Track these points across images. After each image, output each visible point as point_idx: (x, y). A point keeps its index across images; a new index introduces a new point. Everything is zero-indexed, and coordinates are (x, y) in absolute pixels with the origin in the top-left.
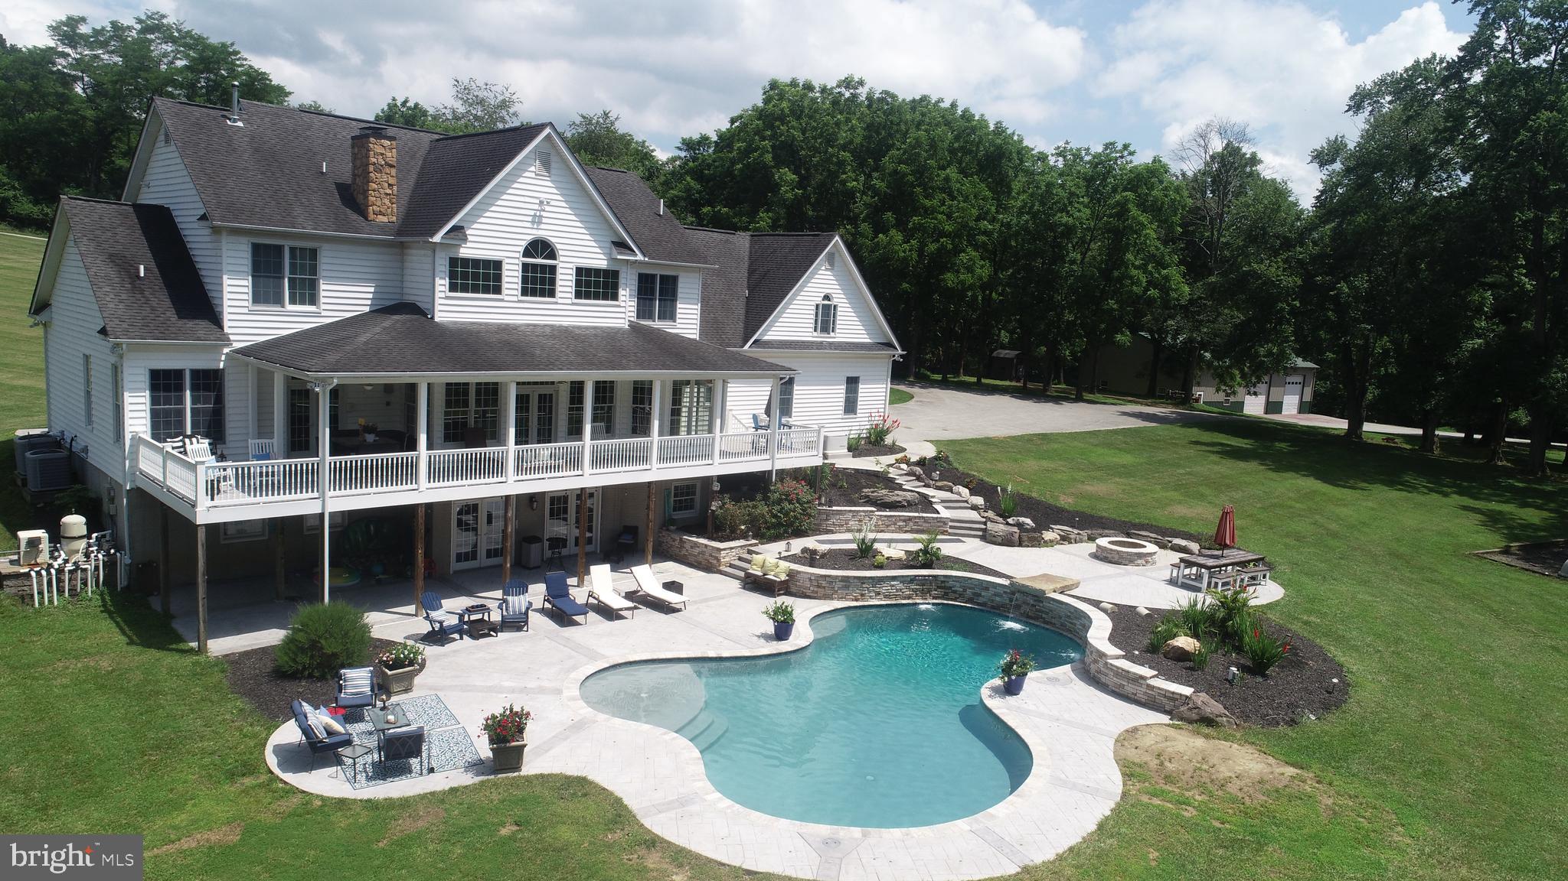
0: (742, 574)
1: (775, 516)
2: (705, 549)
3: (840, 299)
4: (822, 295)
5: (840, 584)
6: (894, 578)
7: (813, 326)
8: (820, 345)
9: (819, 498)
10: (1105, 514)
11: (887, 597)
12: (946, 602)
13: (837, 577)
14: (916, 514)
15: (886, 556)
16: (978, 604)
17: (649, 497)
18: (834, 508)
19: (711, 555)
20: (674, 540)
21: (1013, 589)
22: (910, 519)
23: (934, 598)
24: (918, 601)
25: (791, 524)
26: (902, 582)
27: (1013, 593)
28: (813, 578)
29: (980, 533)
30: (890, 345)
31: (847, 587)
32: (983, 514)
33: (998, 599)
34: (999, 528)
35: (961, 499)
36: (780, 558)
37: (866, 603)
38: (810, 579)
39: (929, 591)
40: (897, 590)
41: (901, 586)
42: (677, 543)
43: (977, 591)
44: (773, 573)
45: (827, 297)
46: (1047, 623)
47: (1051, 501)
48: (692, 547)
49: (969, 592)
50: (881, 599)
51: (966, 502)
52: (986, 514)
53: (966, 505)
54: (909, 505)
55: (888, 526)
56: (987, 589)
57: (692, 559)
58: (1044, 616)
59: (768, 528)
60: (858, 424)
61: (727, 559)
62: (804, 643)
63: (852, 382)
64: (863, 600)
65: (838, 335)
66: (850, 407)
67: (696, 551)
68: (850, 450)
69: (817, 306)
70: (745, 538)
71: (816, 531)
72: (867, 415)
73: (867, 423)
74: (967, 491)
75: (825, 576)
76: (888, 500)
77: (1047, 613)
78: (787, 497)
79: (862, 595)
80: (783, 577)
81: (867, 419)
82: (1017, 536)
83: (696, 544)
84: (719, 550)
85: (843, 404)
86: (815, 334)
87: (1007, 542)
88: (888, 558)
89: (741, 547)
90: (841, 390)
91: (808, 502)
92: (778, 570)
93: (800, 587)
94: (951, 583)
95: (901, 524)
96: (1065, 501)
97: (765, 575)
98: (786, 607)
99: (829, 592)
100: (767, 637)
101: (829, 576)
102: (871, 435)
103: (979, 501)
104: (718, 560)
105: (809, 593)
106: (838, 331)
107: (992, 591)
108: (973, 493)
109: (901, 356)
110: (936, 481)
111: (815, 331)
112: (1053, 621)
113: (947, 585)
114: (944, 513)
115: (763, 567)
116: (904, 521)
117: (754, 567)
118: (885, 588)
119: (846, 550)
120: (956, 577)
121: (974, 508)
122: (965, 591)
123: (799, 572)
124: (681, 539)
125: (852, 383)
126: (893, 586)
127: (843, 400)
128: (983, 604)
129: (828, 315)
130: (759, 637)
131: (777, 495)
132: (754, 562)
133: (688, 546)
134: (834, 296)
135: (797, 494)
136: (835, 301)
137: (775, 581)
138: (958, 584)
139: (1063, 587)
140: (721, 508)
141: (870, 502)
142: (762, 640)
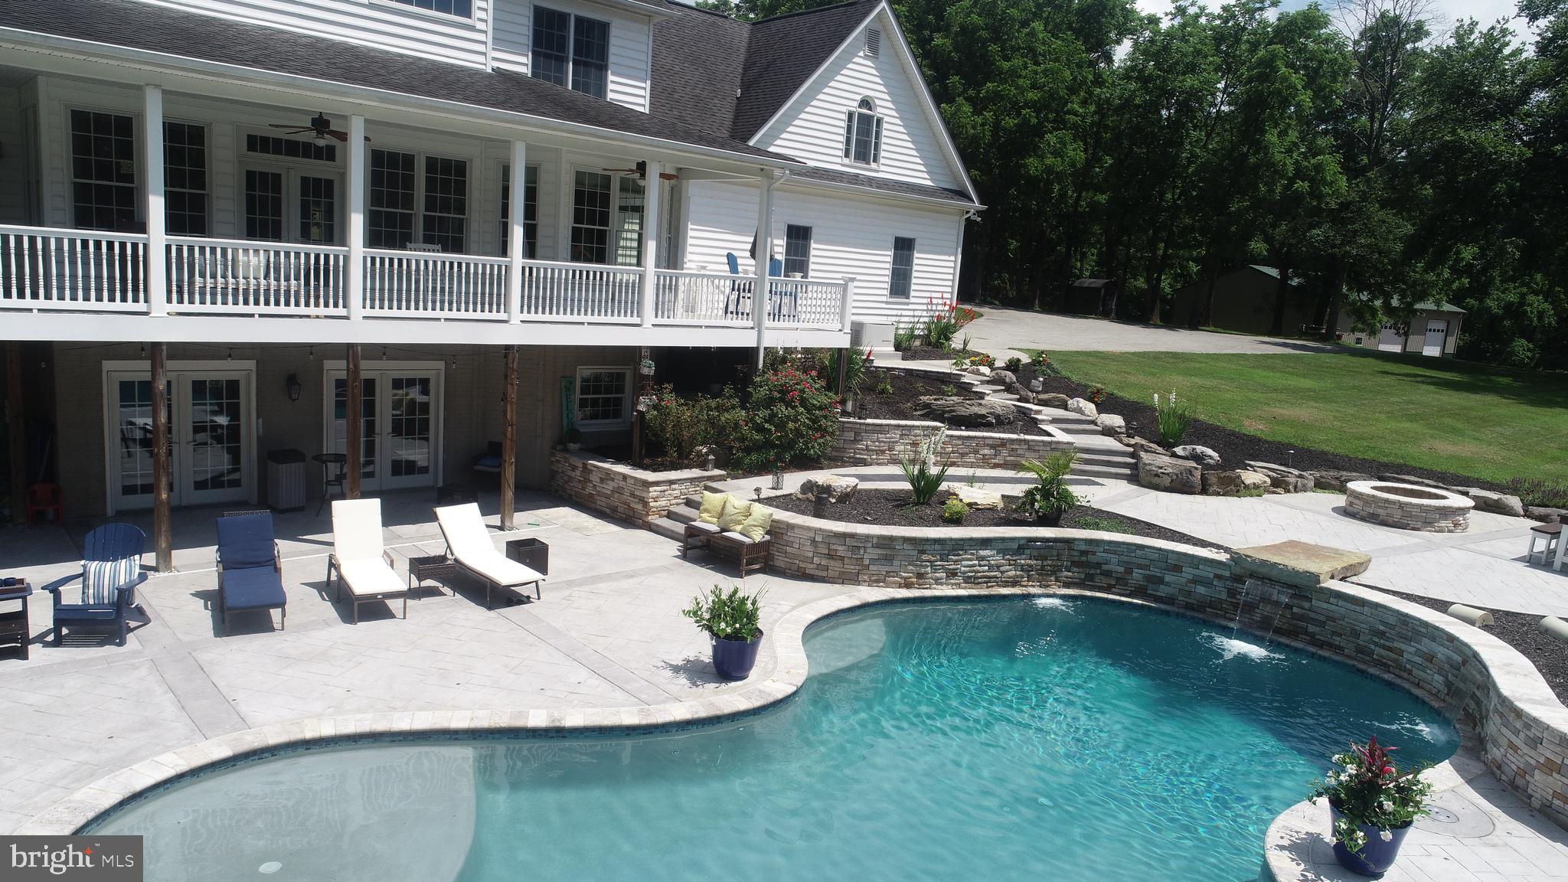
0: (680, 528)
1: (760, 429)
2: (622, 484)
3: (885, 109)
4: (859, 98)
5: (873, 553)
6: (985, 543)
7: (842, 146)
8: (855, 179)
9: (843, 402)
10: (1326, 448)
11: (970, 581)
12: (1088, 593)
13: (868, 538)
14: (1014, 436)
15: (966, 500)
16: (1156, 599)
17: (506, 376)
18: (869, 421)
19: (633, 495)
20: (574, 468)
21: (1237, 570)
22: (1003, 443)
23: (1067, 585)
24: (1033, 591)
25: (791, 445)
26: (1003, 552)
27: (1239, 579)
28: (819, 539)
29: (1127, 471)
30: (963, 195)
31: (888, 559)
32: (1126, 440)
33: (1201, 590)
34: (1158, 460)
35: (1084, 418)
36: (759, 501)
37: (927, 593)
38: (813, 541)
39: (1055, 571)
40: (990, 567)
41: (998, 559)
42: (578, 473)
43: (1155, 571)
44: (739, 528)
45: (866, 103)
46: (1321, 645)
47: (1231, 426)
48: (602, 480)
49: (1137, 574)
50: (958, 585)
51: (1094, 423)
52: (1132, 441)
53: (1092, 427)
54: (1000, 422)
55: (963, 455)
56: (1177, 569)
57: (601, 503)
58: (1311, 628)
59: (748, 451)
60: (911, 313)
61: (662, 503)
62: (780, 688)
63: (904, 248)
64: (921, 587)
65: (882, 168)
66: (900, 284)
67: (610, 486)
68: (898, 348)
69: (851, 115)
70: (703, 465)
71: (836, 460)
72: (925, 301)
73: (925, 314)
74: (1092, 406)
75: (844, 536)
76: (962, 411)
77: (1322, 624)
78: (784, 394)
79: (920, 576)
80: (758, 536)
81: (925, 307)
82: (1198, 474)
83: (608, 475)
84: (647, 484)
85: (888, 279)
86: (846, 161)
87: (1180, 485)
88: (970, 505)
89: (692, 480)
90: (885, 259)
91: (820, 408)
92: (749, 521)
93: (794, 556)
94: (1101, 556)
95: (986, 451)
96: (1253, 427)
97: (724, 530)
98: (743, 600)
99: (851, 568)
100: (694, 672)
101: (852, 536)
102: (930, 331)
103: (1116, 421)
104: (646, 504)
105: (810, 569)
106: (882, 161)
107: (1188, 572)
108: (1102, 408)
109: (979, 213)
110: (1038, 392)
111: (847, 155)
112: (1337, 640)
113: (1092, 558)
114: (1061, 436)
115: (721, 515)
116: (992, 447)
117: (705, 515)
118: (966, 563)
119: (888, 491)
120: (1110, 542)
121: (1108, 432)
122: (1129, 571)
123: (791, 527)
124: (585, 465)
125: (902, 249)
126: (983, 558)
127: (889, 273)
128: (1170, 600)
129: (868, 134)
130: (676, 669)
131: (763, 391)
132: (706, 506)
133: (595, 478)
134: (878, 102)
135: (802, 391)
136: (879, 112)
137: (741, 544)
138: (1114, 559)
139: (1346, 569)
140: (655, 407)
141: (931, 413)
142: (683, 680)
